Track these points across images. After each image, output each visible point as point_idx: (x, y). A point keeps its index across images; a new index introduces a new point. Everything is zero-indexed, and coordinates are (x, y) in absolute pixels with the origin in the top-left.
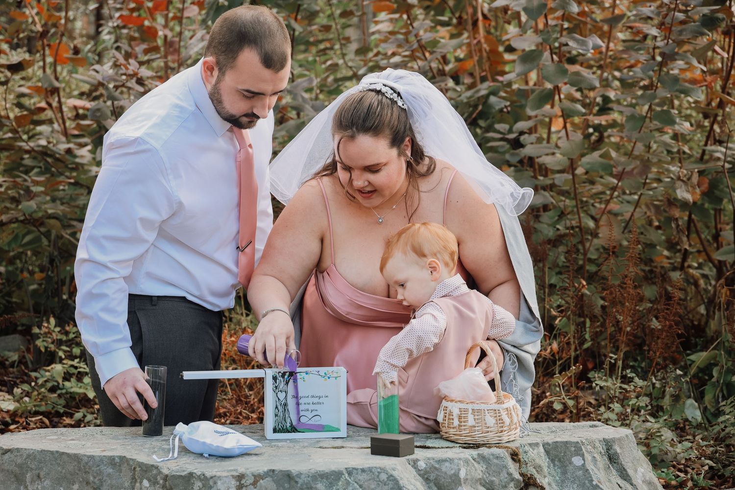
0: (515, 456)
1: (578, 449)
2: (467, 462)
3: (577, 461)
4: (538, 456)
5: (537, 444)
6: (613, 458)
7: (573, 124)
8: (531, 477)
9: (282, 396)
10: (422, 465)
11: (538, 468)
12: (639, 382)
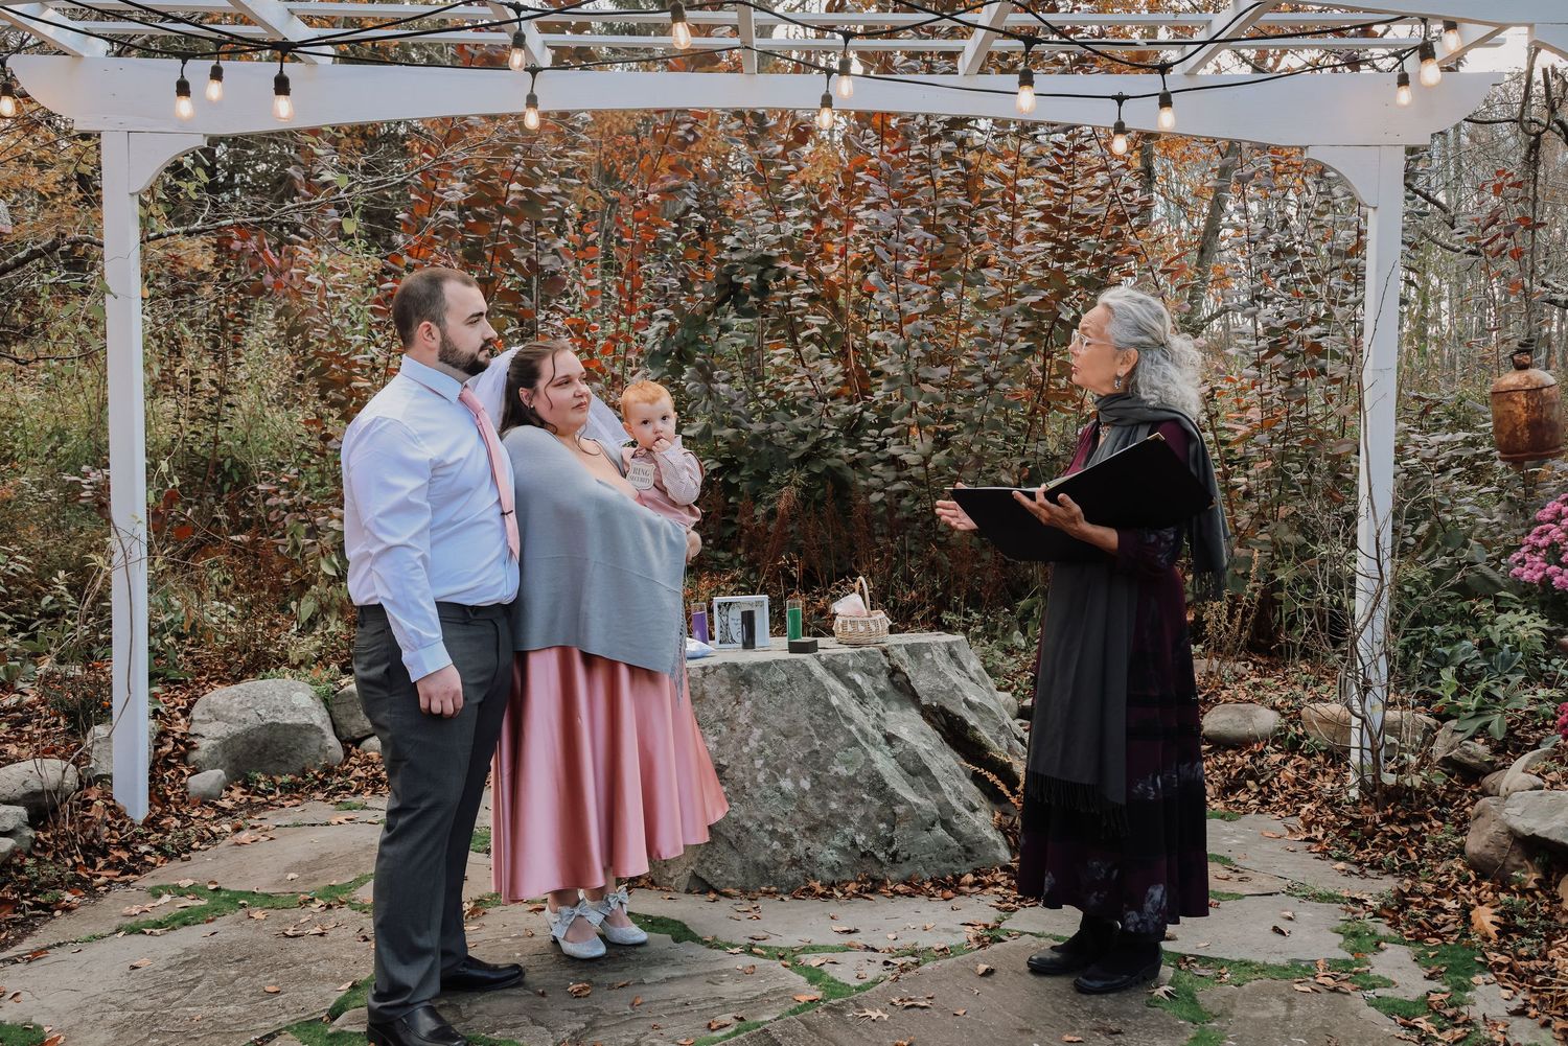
0: (885, 652)
1: (928, 647)
2: (853, 655)
3: (928, 656)
4: (901, 653)
5: (900, 645)
6: (952, 655)
7: (927, 432)
8: (897, 666)
9: (724, 619)
10: (823, 658)
11: (901, 660)
12: (975, 615)
